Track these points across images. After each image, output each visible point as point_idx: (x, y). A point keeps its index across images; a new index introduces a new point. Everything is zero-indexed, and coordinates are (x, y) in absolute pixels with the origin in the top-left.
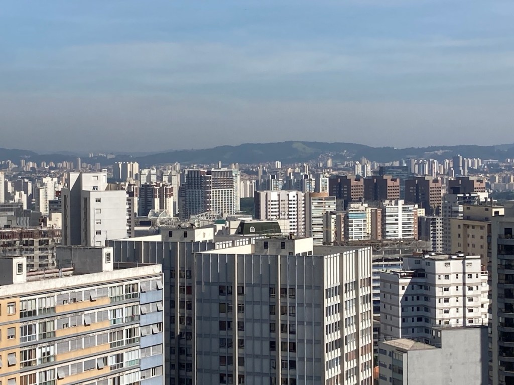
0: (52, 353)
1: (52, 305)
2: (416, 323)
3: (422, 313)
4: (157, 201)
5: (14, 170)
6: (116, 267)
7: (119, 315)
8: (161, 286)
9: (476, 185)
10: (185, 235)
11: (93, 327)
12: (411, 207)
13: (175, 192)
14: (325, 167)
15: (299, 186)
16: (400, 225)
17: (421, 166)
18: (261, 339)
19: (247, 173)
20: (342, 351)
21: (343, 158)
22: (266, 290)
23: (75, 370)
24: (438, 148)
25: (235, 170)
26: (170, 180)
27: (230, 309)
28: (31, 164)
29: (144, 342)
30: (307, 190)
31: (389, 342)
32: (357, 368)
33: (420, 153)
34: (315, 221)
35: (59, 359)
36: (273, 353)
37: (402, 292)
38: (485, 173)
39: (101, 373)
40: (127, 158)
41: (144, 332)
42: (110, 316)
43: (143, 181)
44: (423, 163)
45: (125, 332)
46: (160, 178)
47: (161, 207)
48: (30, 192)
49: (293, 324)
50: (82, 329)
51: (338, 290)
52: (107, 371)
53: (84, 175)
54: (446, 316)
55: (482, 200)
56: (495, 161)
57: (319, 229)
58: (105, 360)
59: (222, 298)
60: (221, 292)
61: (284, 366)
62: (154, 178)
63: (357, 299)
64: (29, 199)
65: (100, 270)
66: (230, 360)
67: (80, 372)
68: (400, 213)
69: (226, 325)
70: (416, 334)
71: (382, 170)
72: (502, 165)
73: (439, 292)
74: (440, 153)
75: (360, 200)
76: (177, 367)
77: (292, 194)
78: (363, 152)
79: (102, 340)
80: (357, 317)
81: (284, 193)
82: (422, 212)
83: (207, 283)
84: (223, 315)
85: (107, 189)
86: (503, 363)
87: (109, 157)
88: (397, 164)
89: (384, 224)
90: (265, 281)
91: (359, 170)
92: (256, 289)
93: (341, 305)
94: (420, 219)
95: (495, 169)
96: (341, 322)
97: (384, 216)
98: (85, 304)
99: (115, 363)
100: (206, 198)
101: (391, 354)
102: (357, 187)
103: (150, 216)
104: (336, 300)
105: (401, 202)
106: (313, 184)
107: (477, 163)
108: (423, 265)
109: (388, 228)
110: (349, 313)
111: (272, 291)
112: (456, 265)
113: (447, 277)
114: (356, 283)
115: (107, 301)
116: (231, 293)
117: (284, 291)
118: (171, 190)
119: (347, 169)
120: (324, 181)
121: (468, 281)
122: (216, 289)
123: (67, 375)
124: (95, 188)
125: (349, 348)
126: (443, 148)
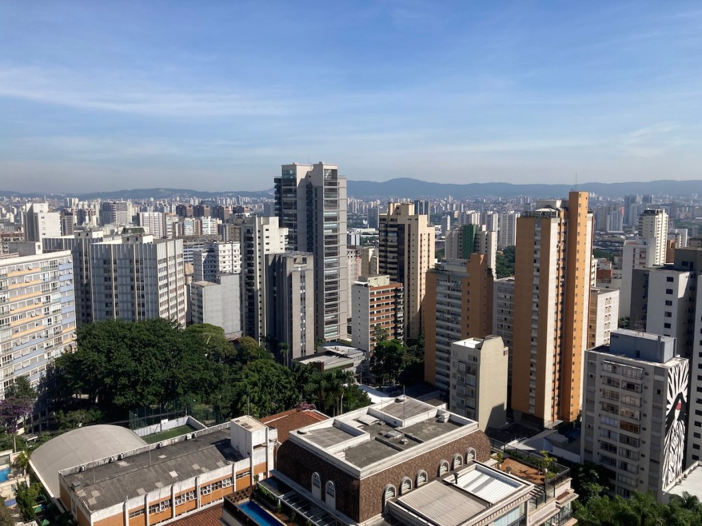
0: (6, 298)
1: (5, 273)
2: (210, 273)
3: (213, 269)
4: (87, 218)
5: (7, 202)
6: (44, 252)
7: (46, 276)
8: (71, 261)
9: (245, 209)
10: (87, 235)
11: (31, 283)
12: (214, 220)
13: (97, 213)
14: (176, 201)
15: (162, 210)
16: (209, 228)
17: (222, 200)
18: (126, 285)
19: (136, 203)
20: (168, 289)
21: (184, 197)
22: (128, 262)
23: (21, 305)
24: (230, 192)
25: (129, 203)
26: (95, 207)
27: (110, 271)
28: (17, 199)
29: (62, 289)
30: (165, 212)
31: (196, 283)
32: (176, 296)
33: (221, 194)
34: (168, 227)
35: (11, 300)
36: (132, 291)
37: (203, 259)
38: (251, 204)
39: (37, 306)
40: (72, 196)
41: (62, 284)
42: (41, 277)
43: (80, 207)
44: (223, 200)
45: (50, 285)
46: (89, 206)
47: (90, 220)
48: (16, 213)
49: (142, 277)
50: (24, 285)
51: (165, 260)
52: (41, 304)
53: (34, 204)
54: (224, 269)
55: (247, 216)
56: (255, 199)
57: (171, 230)
58: (39, 299)
59: (106, 266)
60: (105, 263)
61: (139, 297)
62: (86, 207)
63: (175, 264)
64: (15, 217)
65: (34, 253)
66: (111, 296)
67: (24, 306)
68: (209, 222)
69: (108, 279)
70: (211, 278)
71: (202, 203)
72: (259, 201)
73: (220, 259)
74: (230, 194)
75: (191, 217)
76: (85, 300)
77: (156, 214)
78: (194, 194)
79: (37, 289)
80: (175, 272)
81: (151, 214)
82: (220, 222)
83: (97, 259)
84: (106, 274)
85: (48, 212)
86: (247, 290)
87: (62, 195)
88: (210, 199)
89: (201, 228)
90: (127, 257)
91: (192, 203)
92: (123, 261)
93: (167, 267)
94: (219, 225)
95: (255, 202)
96: (167, 275)
97: (201, 224)
98: (25, 271)
99: (45, 301)
100: (113, 216)
101: (197, 288)
102: (190, 211)
103: (83, 225)
104: (165, 265)
105: (209, 217)
106: (169, 208)
107: (247, 199)
108: (213, 246)
109: (204, 229)
110: (171, 271)
111: (131, 261)
112: (228, 246)
113: (224, 252)
114: (175, 256)
115: (39, 270)
116: (110, 263)
117: (137, 261)
118: (95, 212)
119: (187, 202)
120: (174, 208)
121: (234, 253)
122: (102, 261)
123: (16, 308)
124: (41, 211)
125: (172, 287)
126: (232, 192)
